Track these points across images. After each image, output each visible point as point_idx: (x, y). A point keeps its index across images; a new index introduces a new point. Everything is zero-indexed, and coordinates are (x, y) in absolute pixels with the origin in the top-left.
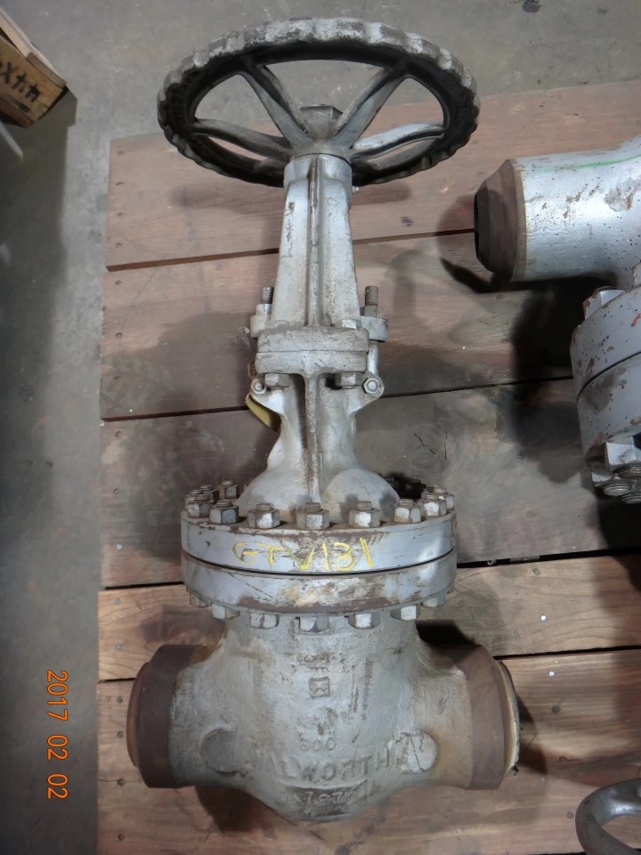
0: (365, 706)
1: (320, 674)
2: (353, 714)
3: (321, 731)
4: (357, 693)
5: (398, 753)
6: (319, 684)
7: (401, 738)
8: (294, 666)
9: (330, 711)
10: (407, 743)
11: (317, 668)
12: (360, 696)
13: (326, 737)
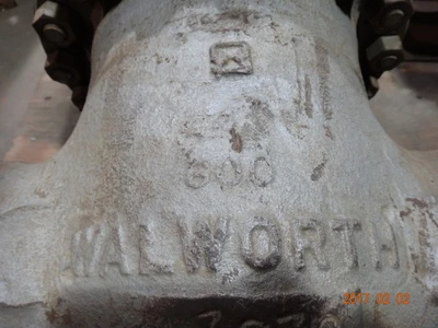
0: (328, 114)
1: (232, 38)
2: (304, 119)
3: (237, 142)
4: (307, 85)
5: (410, 240)
6: (232, 52)
7: (410, 211)
8: (181, 35)
9: (256, 104)
10: (424, 223)
11: (225, 31)
12: (315, 92)
13: (247, 157)
